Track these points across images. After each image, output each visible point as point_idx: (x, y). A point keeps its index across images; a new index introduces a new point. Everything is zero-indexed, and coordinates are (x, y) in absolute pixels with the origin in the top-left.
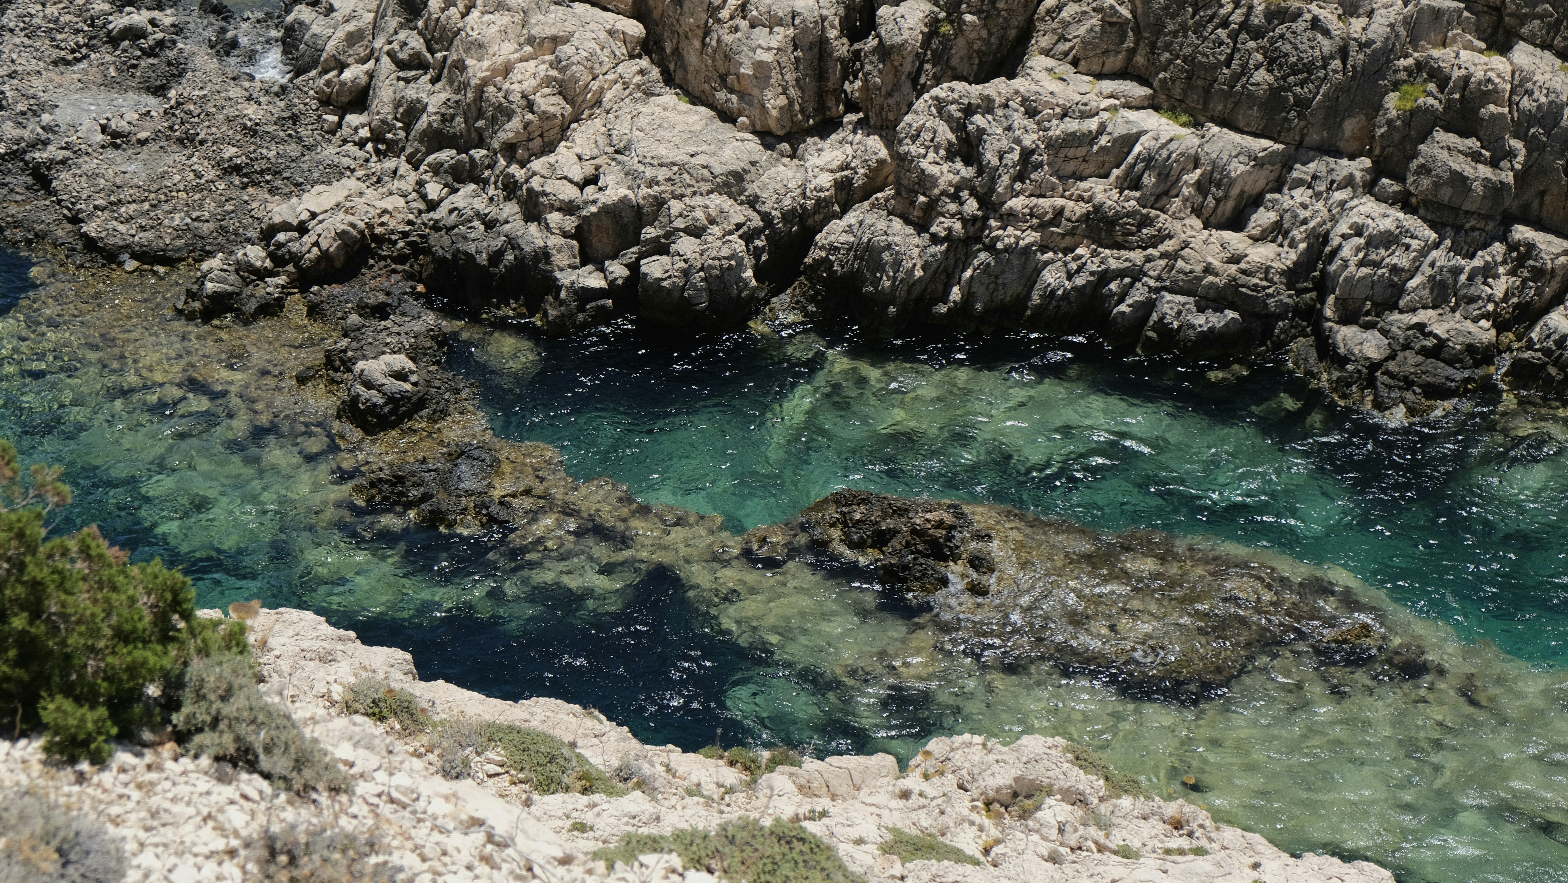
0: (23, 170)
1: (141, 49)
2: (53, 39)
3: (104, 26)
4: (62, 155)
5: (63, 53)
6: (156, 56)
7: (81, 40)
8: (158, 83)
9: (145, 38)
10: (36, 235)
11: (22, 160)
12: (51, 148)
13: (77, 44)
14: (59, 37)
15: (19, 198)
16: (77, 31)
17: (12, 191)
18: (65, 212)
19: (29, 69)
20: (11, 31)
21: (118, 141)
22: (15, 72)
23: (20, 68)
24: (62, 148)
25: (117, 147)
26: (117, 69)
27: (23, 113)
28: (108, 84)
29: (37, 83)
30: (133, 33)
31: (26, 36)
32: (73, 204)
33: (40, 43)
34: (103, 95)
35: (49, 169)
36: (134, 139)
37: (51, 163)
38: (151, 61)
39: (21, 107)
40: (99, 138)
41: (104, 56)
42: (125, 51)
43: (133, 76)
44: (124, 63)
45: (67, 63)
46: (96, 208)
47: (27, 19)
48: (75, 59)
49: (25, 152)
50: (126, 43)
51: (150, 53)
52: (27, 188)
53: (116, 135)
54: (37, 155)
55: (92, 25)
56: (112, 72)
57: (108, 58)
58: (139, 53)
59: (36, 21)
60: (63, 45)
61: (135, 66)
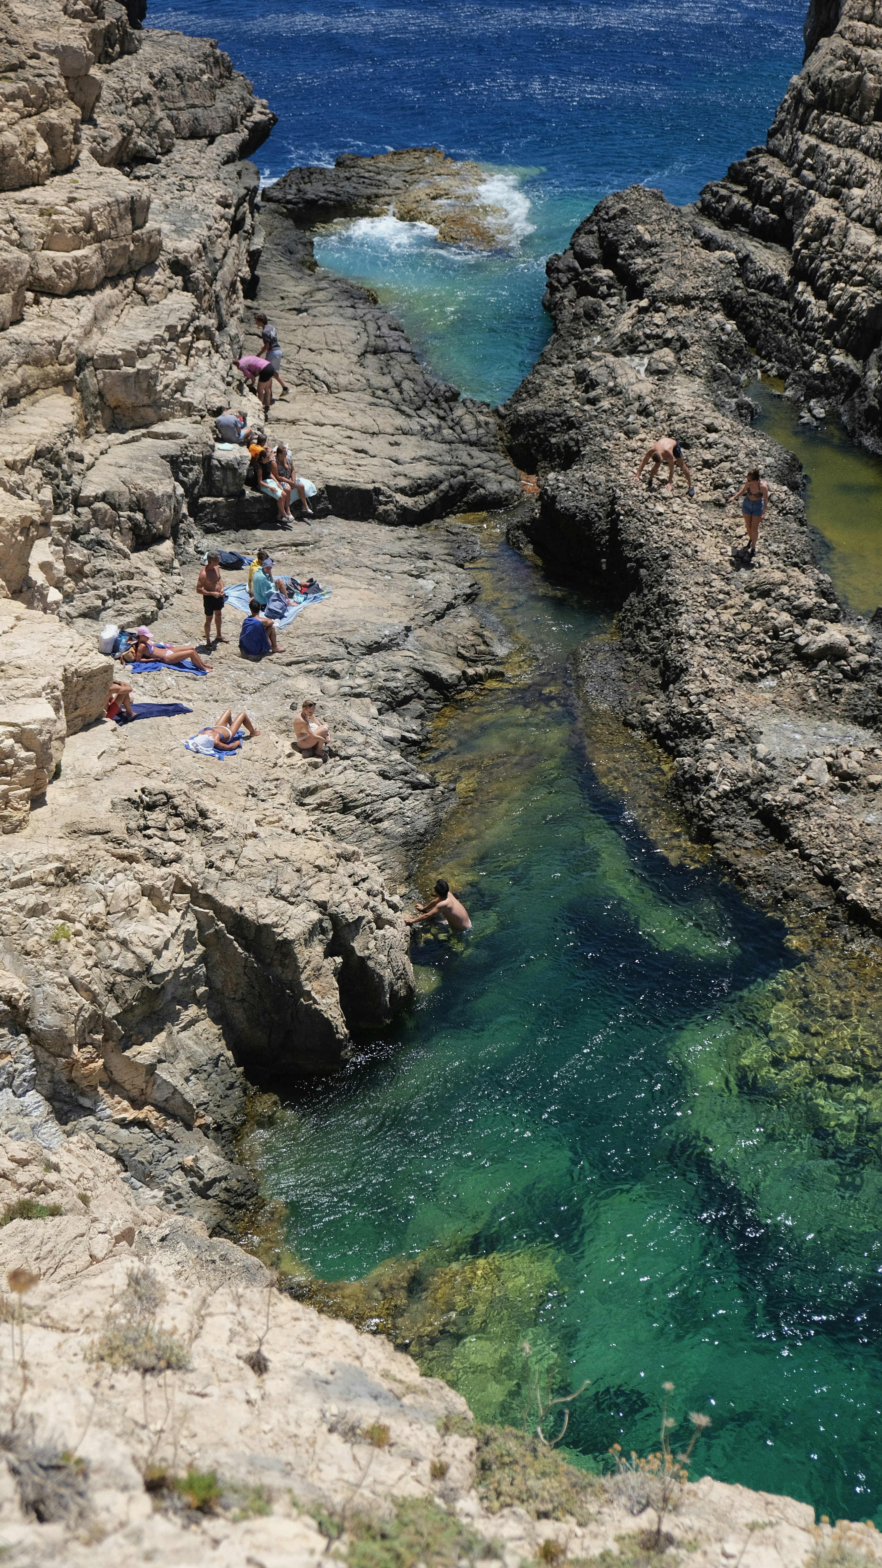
0: (748, 811)
1: (843, 671)
2: (733, 650)
3: (791, 639)
4: (798, 798)
5: (746, 666)
6: (859, 680)
7: (765, 654)
8: (869, 713)
9: (845, 659)
10: (786, 895)
11: (747, 799)
12: (783, 789)
13: (760, 657)
14: (740, 648)
15: (749, 844)
16: (759, 643)
17: (740, 835)
18: (817, 870)
19: (723, 686)
20: (691, 638)
21: (848, 783)
22: (712, 690)
23: (714, 686)
24: (795, 790)
25: (845, 789)
26: (817, 692)
27: (731, 741)
28: (807, 708)
29: (731, 701)
30: (833, 653)
31: (706, 645)
32: (824, 861)
33: (723, 655)
34: (803, 721)
35: (783, 813)
36: (864, 783)
37: (787, 807)
38: (855, 686)
39: (729, 733)
40: (827, 778)
41: (796, 674)
42: (823, 672)
43: (836, 702)
44: (825, 686)
45: (753, 679)
46: (853, 868)
47: (706, 626)
48: (760, 674)
49: (749, 790)
50: (824, 663)
51: (852, 676)
52: (757, 833)
53: (846, 776)
54: (768, 796)
55: (776, 636)
56: (812, 695)
57: (801, 678)
58: (841, 676)
59: (715, 629)
60: (744, 657)
61: (838, 691)
